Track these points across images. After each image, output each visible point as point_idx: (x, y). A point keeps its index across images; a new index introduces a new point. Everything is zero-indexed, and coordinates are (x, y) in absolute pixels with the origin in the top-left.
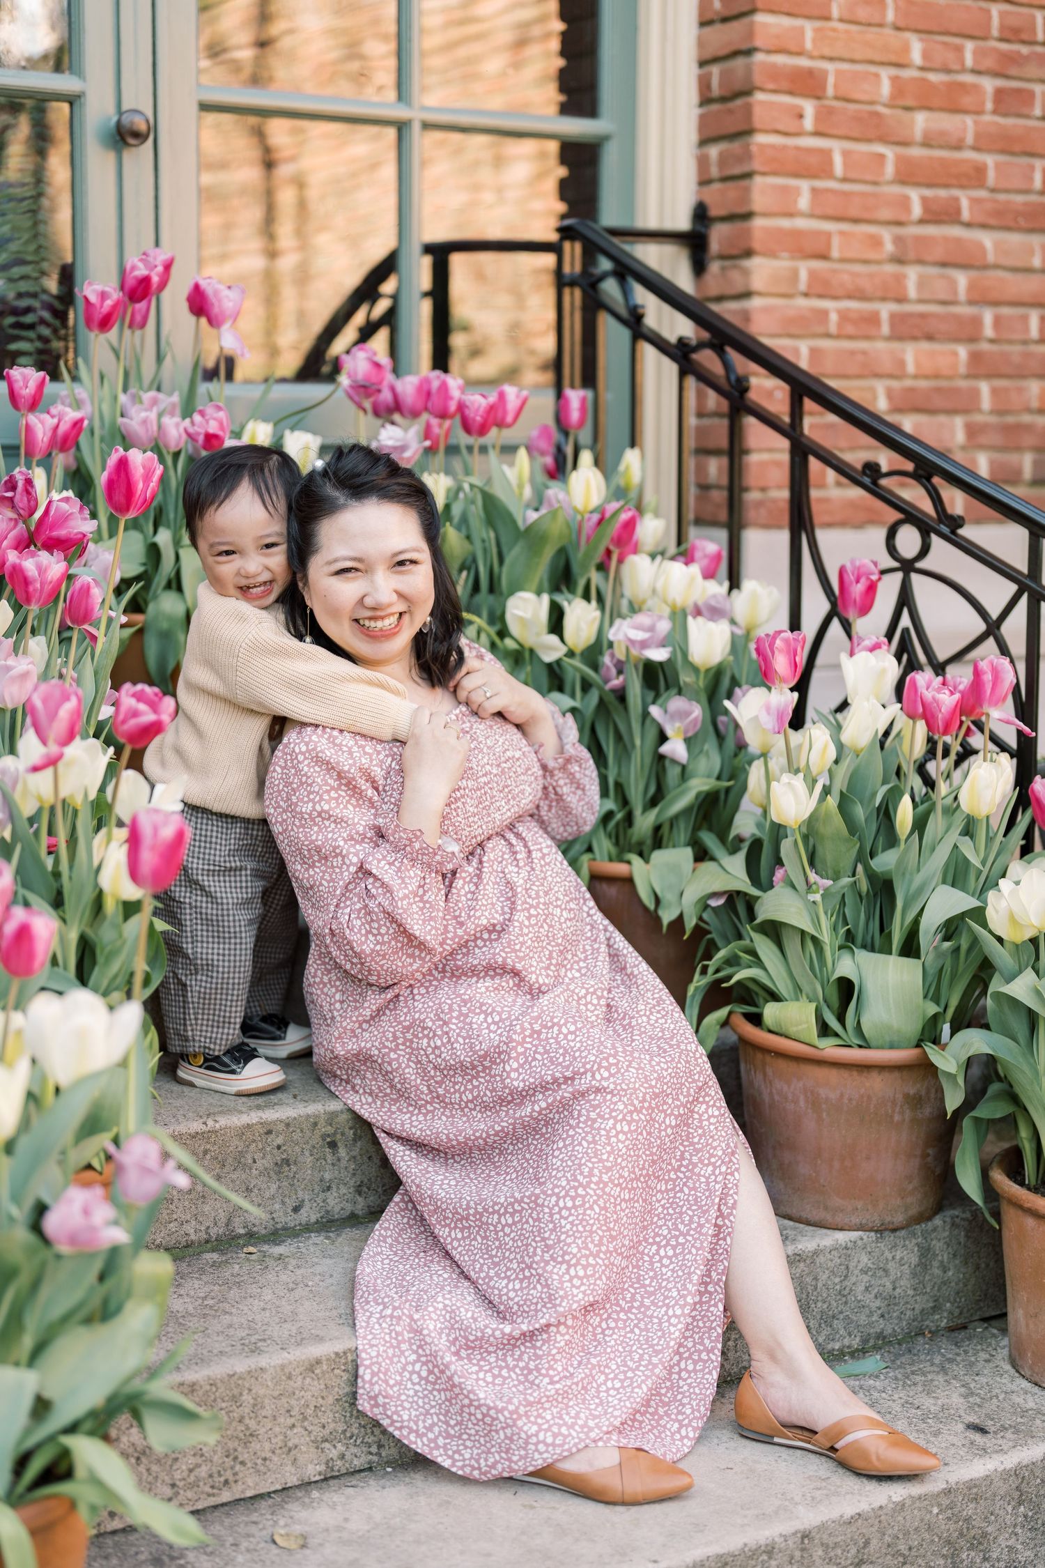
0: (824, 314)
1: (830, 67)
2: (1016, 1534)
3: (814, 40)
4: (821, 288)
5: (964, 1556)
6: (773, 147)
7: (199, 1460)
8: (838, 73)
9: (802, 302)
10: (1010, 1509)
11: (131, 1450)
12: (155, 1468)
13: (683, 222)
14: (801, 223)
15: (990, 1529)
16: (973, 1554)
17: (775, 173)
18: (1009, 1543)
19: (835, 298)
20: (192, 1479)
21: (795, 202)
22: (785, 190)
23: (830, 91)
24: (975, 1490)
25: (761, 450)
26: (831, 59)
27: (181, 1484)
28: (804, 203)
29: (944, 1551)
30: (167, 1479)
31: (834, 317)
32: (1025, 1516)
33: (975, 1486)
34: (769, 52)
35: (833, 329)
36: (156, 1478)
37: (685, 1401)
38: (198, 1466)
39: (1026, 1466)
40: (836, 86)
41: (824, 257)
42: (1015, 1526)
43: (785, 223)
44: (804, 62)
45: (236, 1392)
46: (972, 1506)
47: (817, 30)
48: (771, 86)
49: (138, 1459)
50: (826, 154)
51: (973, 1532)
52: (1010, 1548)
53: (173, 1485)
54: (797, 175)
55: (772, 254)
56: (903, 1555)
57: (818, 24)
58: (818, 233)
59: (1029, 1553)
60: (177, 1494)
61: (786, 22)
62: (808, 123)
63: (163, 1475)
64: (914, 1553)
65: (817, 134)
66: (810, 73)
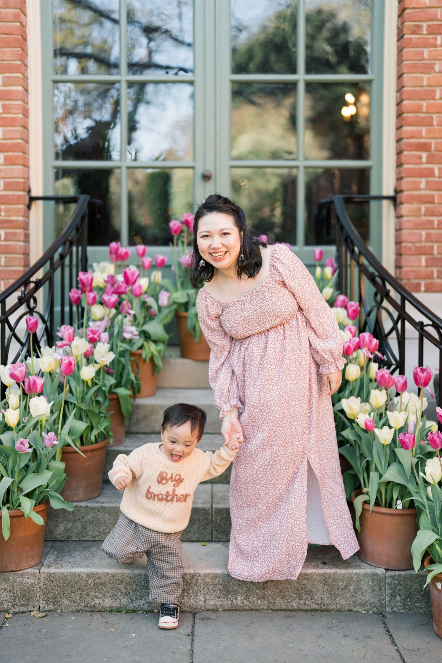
0: (433, 222)
1: (433, 141)
2: (324, 594)
3: (426, 133)
4: (430, 213)
5: (304, 596)
6: (410, 169)
7: (106, 528)
8: (436, 143)
9: (424, 218)
10: (321, 585)
11: (88, 521)
12: (94, 527)
13: (391, 193)
14: (423, 192)
15: (313, 590)
16: (307, 596)
17: (410, 177)
18: (321, 596)
19: (437, 216)
20: (104, 532)
21: (419, 186)
22: (415, 182)
23: (433, 148)
24: (307, 577)
25: (406, 266)
26: (434, 138)
27: (101, 532)
28: (423, 185)
29: (296, 592)
30: (98, 530)
31: (436, 223)
32: (328, 589)
33: (307, 575)
34: (408, 138)
35: (435, 226)
36: (95, 529)
37: (297, 555)
38: (106, 529)
39: (327, 574)
40: (435, 147)
41: (432, 202)
42: (323, 591)
43: (416, 193)
44: (423, 141)
45: (116, 512)
46: (306, 581)
47: (427, 130)
48: (408, 149)
49: (90, 523)
50: (432, 170)
51: (307, 589)
52: (322, 598)
53: (99, 532)
54: (420, 176)
55: (410, 203)
56: (280, 590)
57: (428, 128)
58: (428, 196)
59: (329, 601)
60: (100, 535)
61: (414, 128)
62: (424, 160)
63: (96, 529)
64: (284, 590)
65: (428, 163)
66: (424, 144)
